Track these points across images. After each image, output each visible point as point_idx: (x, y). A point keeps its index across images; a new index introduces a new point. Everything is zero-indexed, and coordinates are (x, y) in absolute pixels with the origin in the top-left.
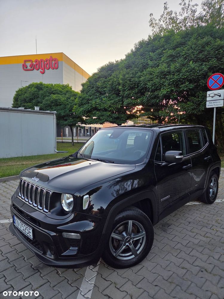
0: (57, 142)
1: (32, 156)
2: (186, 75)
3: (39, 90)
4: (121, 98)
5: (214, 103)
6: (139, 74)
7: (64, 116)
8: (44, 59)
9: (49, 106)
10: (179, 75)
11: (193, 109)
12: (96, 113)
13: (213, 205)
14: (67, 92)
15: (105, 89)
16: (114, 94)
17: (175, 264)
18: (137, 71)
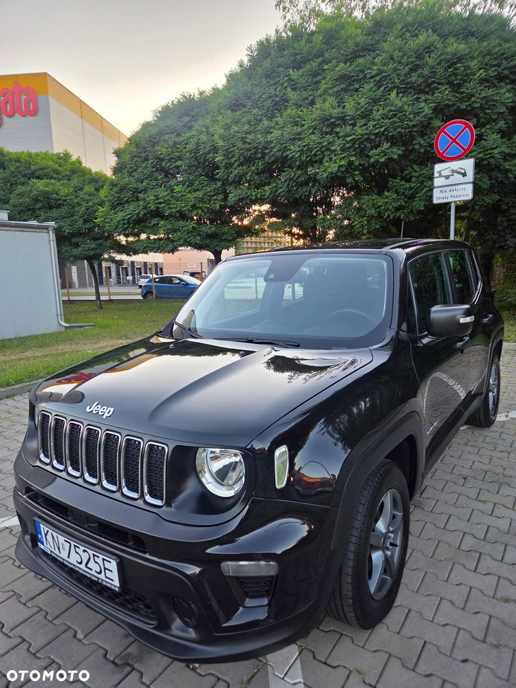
0: (63, 301)
1: (4, 340)
2: (383, 126)
4: (219, 184)
5: (450, 191)
6: (266, 123)
7: (72, 235)
9: (29, 210)
10: (365, 124)
11: (397, 209)
12: (158, 224)
14: (73, 172)
15: (179, 163)
16: (201, 175)
17: (483, 593)
18: (259, 115)
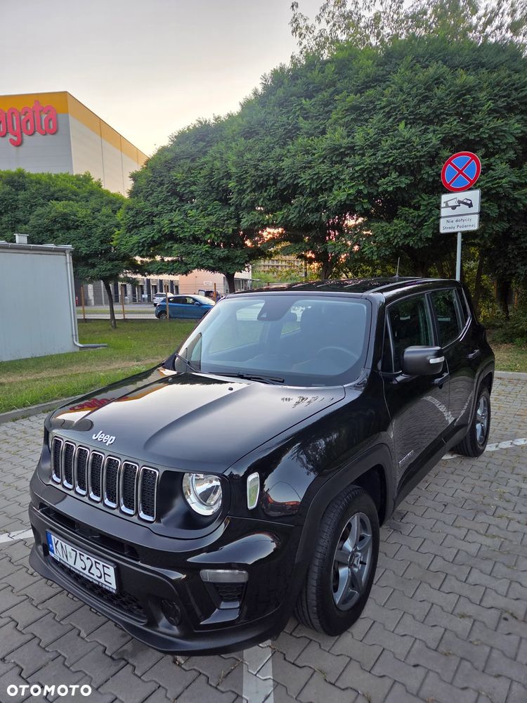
1: (20, 360)
2: (390, 157)
3: (17, 190)
4: (232, 209)
5: (457, 221)
6: (278, 151)
7: (88, 256)
8: (20, 109)
9: (48, 230)
10: (374, 154)
11: (406, 236)
12: (172, 247)
13: (482, 458)
14: (91, 193)
15: (193, 188)
16: (216, 200)
17: (443, 609)
18: (271, 143)
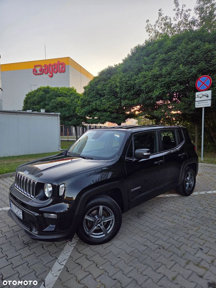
0: (61, 140)
2: (176, 78)
3: (46, 93)
5: (202, 103)
6: (135, 77)
7: (69, 117)
9: (55, 108)
10: (170, 77)
12: (96, 113)
14: (72, 94)
15: (104, 91)
16: (112, 96)
17: (139, 243)
18: (132, 74)
